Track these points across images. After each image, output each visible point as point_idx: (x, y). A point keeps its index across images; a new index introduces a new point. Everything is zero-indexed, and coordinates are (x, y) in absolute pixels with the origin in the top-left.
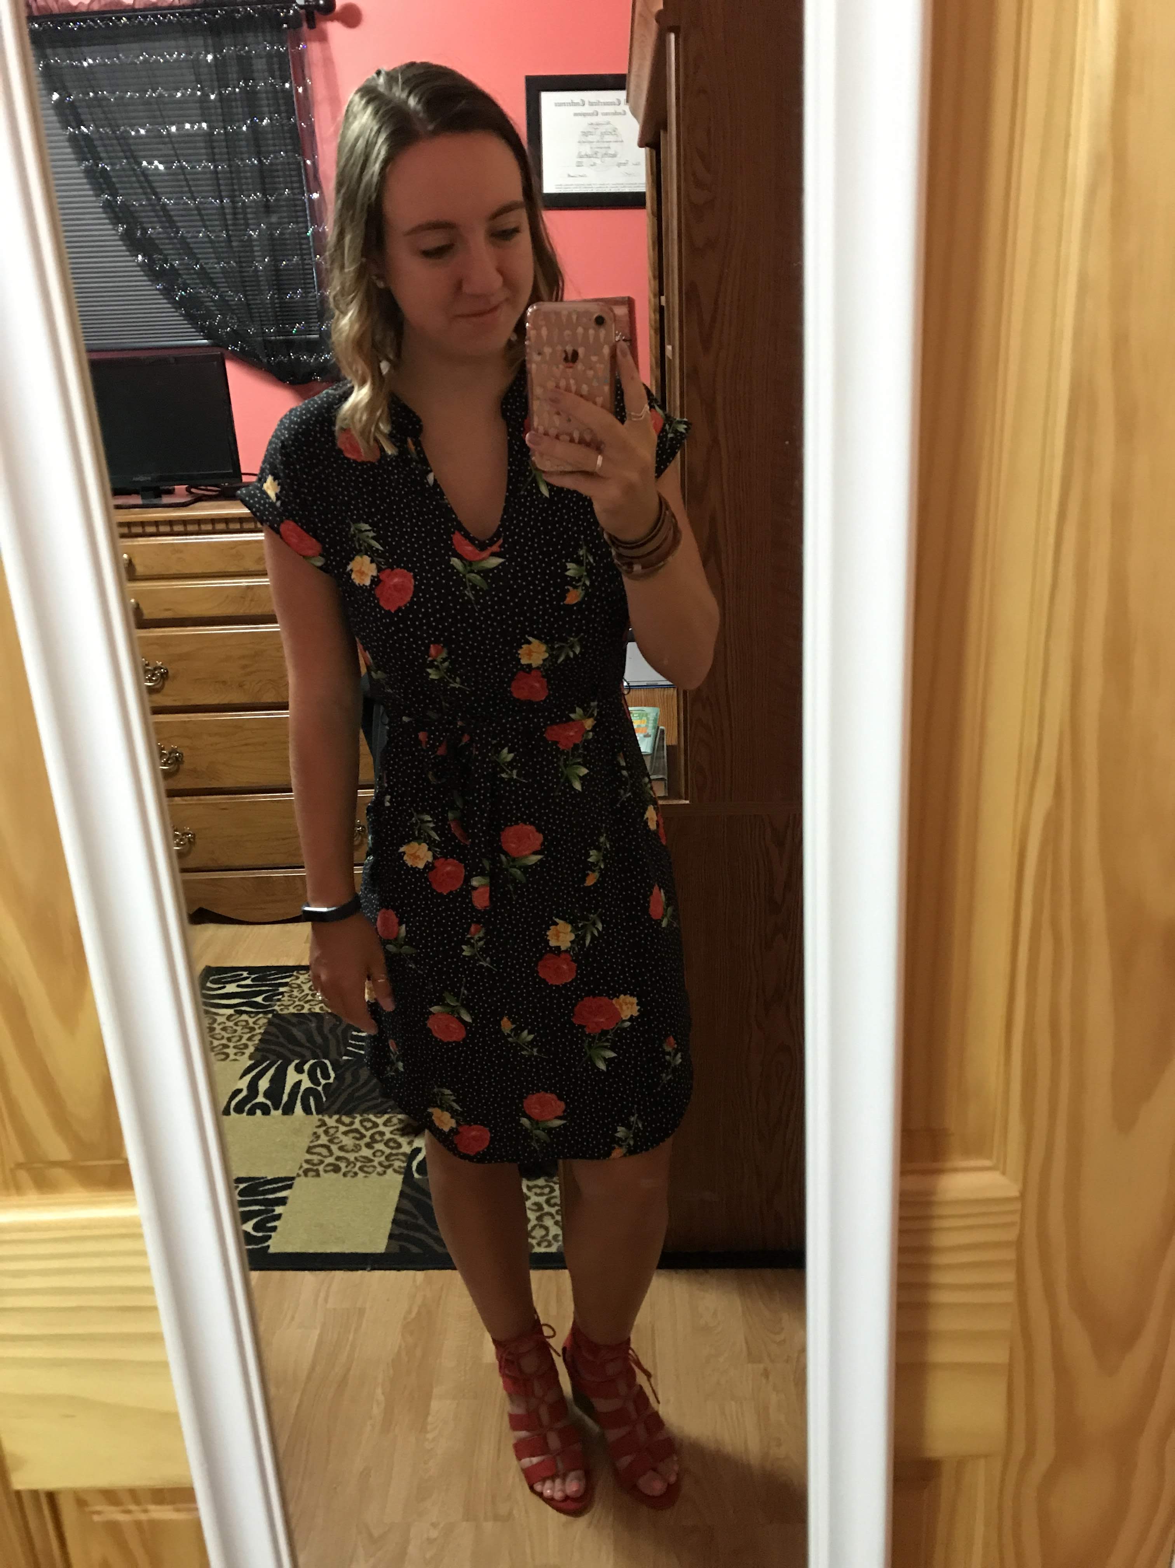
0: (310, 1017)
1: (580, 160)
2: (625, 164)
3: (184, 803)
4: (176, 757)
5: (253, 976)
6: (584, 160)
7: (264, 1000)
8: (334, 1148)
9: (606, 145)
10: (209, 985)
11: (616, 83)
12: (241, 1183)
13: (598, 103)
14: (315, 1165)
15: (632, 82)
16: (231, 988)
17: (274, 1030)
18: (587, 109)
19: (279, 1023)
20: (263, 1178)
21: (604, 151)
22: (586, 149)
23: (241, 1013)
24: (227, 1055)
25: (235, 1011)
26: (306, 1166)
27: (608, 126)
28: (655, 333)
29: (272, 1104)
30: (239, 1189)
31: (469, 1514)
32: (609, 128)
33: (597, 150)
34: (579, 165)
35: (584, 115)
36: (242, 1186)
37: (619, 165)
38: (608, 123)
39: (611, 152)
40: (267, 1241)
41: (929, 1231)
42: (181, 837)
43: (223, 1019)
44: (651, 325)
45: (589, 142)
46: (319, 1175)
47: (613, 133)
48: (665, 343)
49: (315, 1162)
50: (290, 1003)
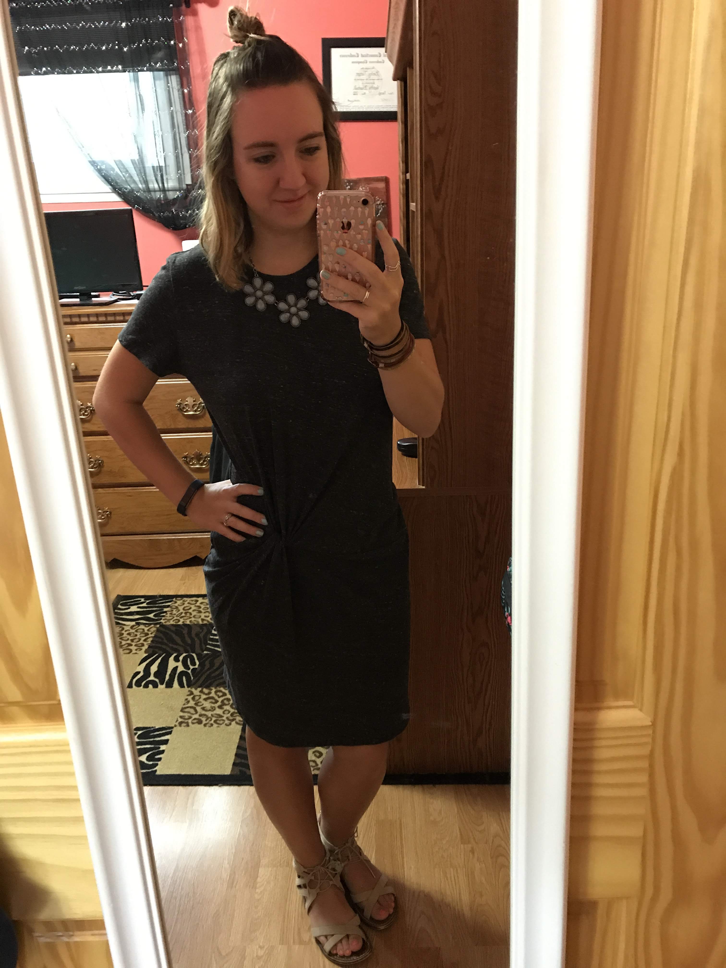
0: (183, 626)
1: (356, 91)
2: (383, 93)
3: (104, 492)
4: (99, 463)
5: (148, 601)
6: (359, 91)
7: (155, 616)
8: (198, 709)
9: (372, 81)
10: (120, 606)
11: (378, 43)
12: (139, 730)
13: (367, 56)
14: (187, 719)
15: (389, 43)
16: (134, 609)
17: (161, 635)
18: (360, 59)
19: (163, 630)
20: (152, 727)
21: (370, 85)
22: (360, 84)
23: (138, 624)
24: (131, 651)
25: (136, 623)
26: (180, 720)
27: (373, 70)
28: (403, 196)
29: (159, 682)
30: (137, 735)
31: (283, 941)
32: (374, 71)
33: (366, 84)
34: (355, 94)
35: (359, 63)
36: (139, 732)
37: (380, 94)
38: (373, 68)
39: (375, 86)
40: (155, 767)
41: (592, 748)
42: (102, 514)
43: (128, 628)
44: (400, 192)
45: (362, 80)
46: (188, 725)
47: (376, 74)
48: (410, 202)
49: (187, 717)
50: (171, 618)
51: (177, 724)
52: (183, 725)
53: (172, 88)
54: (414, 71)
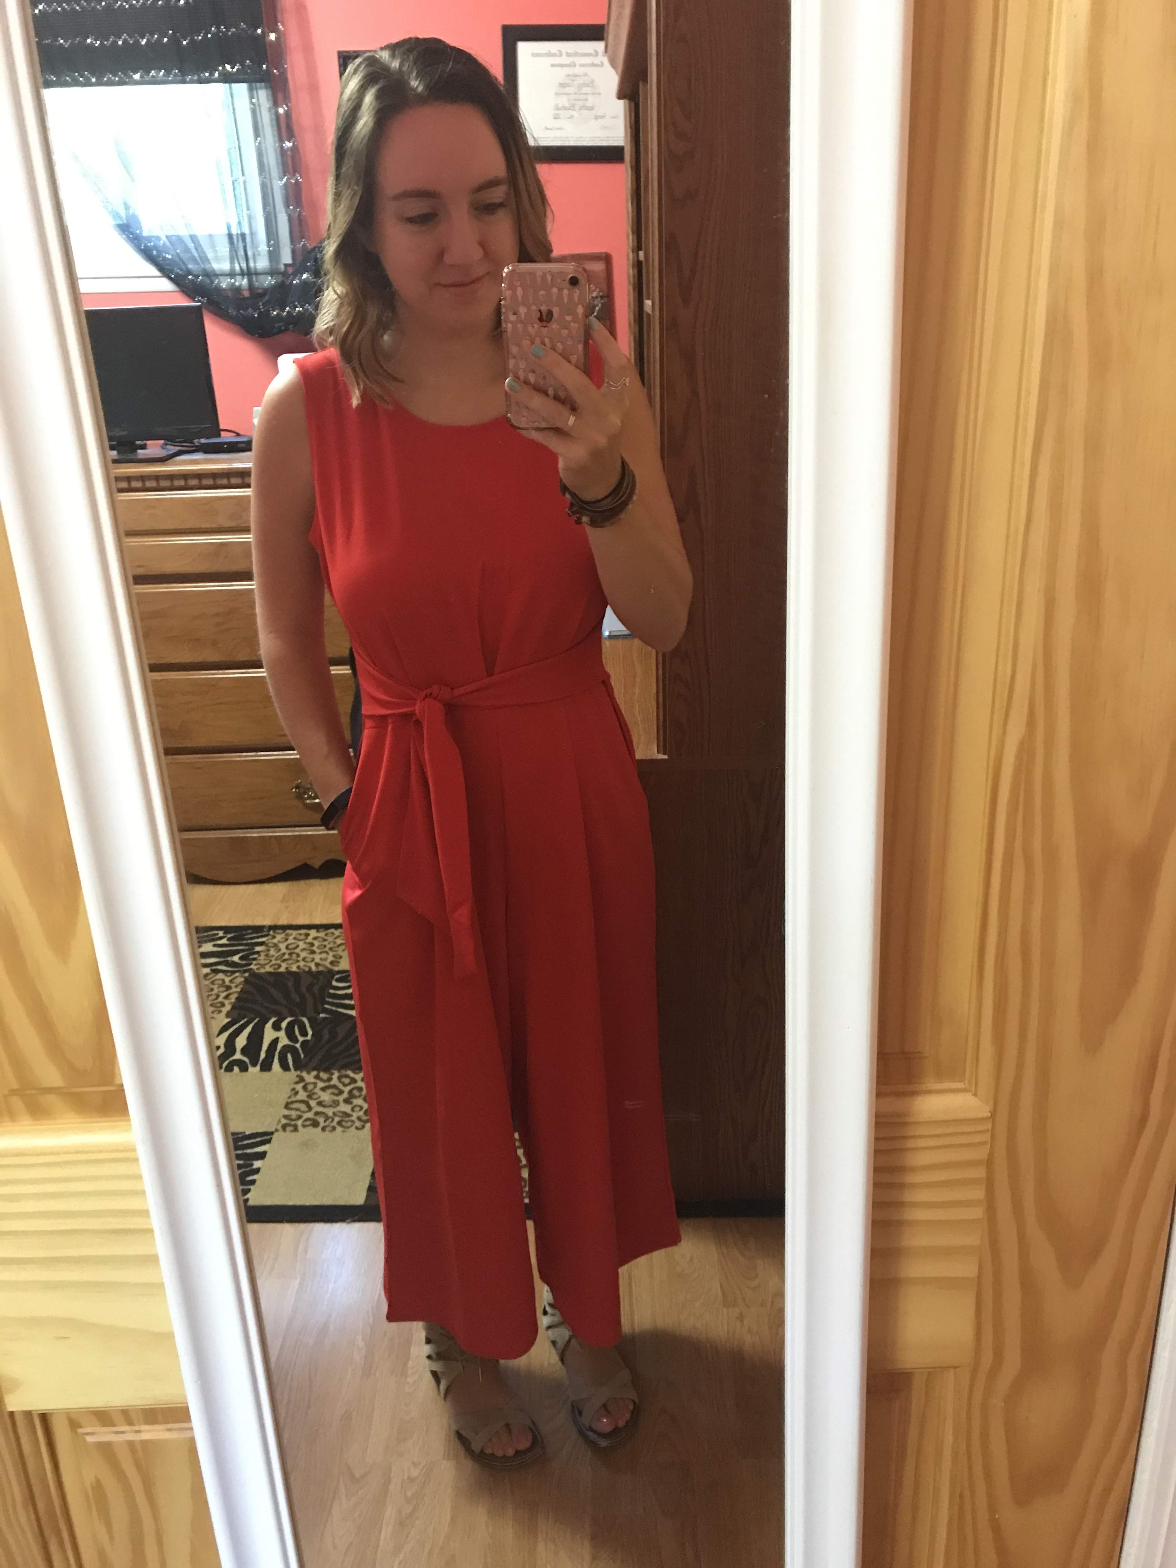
0: (286, 975)
1: (557, 112)
2: (603, 117)
5: (229, 936)
6: (561, 112)
7: (241, 958)
8: (313, 1103)
9: (583, 97)
11: (594, 33)
13: (576, 54)
14: (295, 1120)
15: (611, 32)
16: (207, 947)
17: (251, 989)
18: (565, 60)
19: (256, 982)
20: (241, 1133)
21: (581, 103)
22: (564, 101)
23: (216, 972)
25: (210, 970)
26: (284, 1121)
27: (585, 78)
28: (634, 289)
29: (250, 1061)
32: (587, 80)
33: (574, 102)
34: (556, 117)
35: (562, 66)
37: (597, 118)
38: (586, 75)
39: (589, 104)
40: (249, 1194)
41: (903, 1150)
44: (629, 282)
45: (566, 94)
46: (296, 1129)
47: (591, 85)
48: (644, 298)
49: (294, 1117)
50: (266, 962)
51: (279, 1127)
52: (289, 1129)
53: (259, 106)
54: (649, 85)
